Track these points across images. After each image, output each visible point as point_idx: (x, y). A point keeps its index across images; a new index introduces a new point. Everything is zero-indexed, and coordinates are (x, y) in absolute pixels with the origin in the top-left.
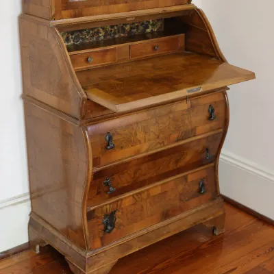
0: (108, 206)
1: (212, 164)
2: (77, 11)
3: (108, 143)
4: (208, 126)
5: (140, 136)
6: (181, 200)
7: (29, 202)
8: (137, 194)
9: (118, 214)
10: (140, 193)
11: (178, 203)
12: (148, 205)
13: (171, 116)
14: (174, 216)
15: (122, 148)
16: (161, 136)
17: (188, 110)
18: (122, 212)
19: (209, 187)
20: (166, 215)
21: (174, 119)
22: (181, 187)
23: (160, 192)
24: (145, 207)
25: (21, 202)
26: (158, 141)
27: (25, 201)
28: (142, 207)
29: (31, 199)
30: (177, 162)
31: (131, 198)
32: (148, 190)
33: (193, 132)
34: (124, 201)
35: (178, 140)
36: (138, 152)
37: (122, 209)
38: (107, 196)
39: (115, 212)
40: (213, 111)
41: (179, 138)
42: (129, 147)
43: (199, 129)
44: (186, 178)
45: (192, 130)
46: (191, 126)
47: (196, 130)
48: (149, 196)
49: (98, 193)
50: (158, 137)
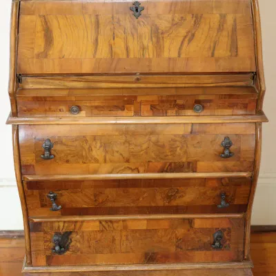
0: (61, 224)
5: (97, 153)
6: (177, 247)
8: (106, 221)
9: (74, 237)
11: (173, 249)
12: (124, 238)
14: (164, 262)
15: (68, 161)
16: (132, 160)
18: (82, 237)
20: (150, 258)
21: (156, 143)
23: (145, 228)
24: (118, 238)
26: (126, 165)
28: (114, 240)
31: (98, 223)
32: (124, 221)
35: (162, 171)
37: (83, 232)
39: (71, 233)
40: (229, 145)
41: (165, 169)
42: (78, 163)
43: (200, 164)
44: (190, 221)
45: (189, 163)
46: (187, 158)
47: (196, 164)
48: (125, 228)
49: (43, 206)
50: (128, 161)
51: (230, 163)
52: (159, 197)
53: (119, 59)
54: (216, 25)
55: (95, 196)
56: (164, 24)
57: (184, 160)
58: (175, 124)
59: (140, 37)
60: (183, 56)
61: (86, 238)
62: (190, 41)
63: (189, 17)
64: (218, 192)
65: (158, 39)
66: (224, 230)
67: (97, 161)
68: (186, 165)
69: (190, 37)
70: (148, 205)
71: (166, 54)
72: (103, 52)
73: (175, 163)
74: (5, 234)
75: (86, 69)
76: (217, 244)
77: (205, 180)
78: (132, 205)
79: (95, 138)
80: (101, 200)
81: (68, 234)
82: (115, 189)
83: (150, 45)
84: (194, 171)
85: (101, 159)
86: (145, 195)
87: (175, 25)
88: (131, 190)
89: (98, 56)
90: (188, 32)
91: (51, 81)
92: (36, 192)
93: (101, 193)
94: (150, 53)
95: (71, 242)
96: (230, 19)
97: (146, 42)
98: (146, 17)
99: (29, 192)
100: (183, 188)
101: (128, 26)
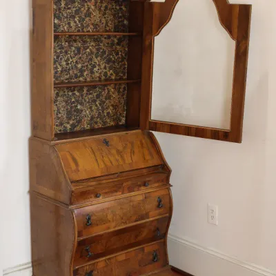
0: (88, 267)
1: (162, 240)
3: (88, 221)
4: (157, 211)
5: (110, 217)
6: (139, 265)
7: (31, 269)
9: (94, 273)
10: (109, 259)
11: (138, 268)
12: (116, 267)
13: (131, 204)
15: (97, 225)
16: (124, 218)
17: (143, 200)
19: (160, 256)
21: (133, 206)
22: (140, 256)
25: (25, 268)
26: (122, 221)
27: (28, 268)
29: (33, 266)
30: (136, 237)
31: (104, 262)
32: (116, 257)
33: (147, 215)
34: (99, 264)
35: (136, 221)
36: (109, 228)
37: (98, 269)
38: (87, 259)
40: (160, 201)
41: (137, 219)
43: (151, 213)
44: (143, 249)
47: (149, 214)
48: (116, 261)
49: (81, 257)
50: (122, 218)
51: (161, 210)
54: (140, 145)
56: (120, 148)
57: (144, 212)
58: (138, 195)
59: (113, 155)
60: (134, 161)
61: (100, 272)
63: (128, 143)
65: (121, 155)
66: (157, 250)
67: (109, 221)
69: (133, 152)
71: (127, 162)
72: (102, 166)
75: (98, 174)
77: (152, 221)
79: (108, 209)
80: (108, 246)
81: (91, 272)
83: (119, 158)
85: (111, 220)
86: (127, 237)
87: (124, 148)
89: (100, 167)
91: (82, 184)
93: (109, 241)
94: (121, 162)
96: (144, 142)
97: (117, 157)
98: (111, 145)
100: (143, 229)
101: (106, 151)
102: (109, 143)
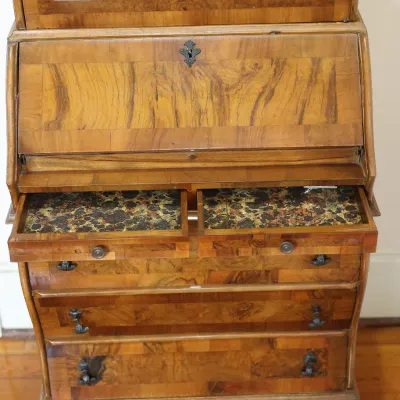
0: (91, 347)
2: (72, 18)
4: (310, 272)
6: (253, 373)
8: (154, 343)
9: (108, 362)
10: (159, 343)
11: (247, 377)
12: (178, 364)
14: (234, 394)
15: (95, 272)
16: (186, 269)
18: (120, 362)
19: (328, 368)
20: (215, 389)
22: (258, 354)
23: (207, 349)
24: (169, 363)
26: (178, 275)
28: (164, 365)
30: (241, 314)
31: (141, 345)
32: (177, 342)
35: (229, 282)
37: (121, 357)
39: (104, 357)
41: (234, 279)
42: (111, 273)
43: (283, 274)
44: (271, 342)
45: (267, 272)
46: (264, 265)
47: (277, 274)
48: (180, 350)
49: (63, 325)
50: (180, 270)
52: (225, 313)
53: (165, 130)
54: (307, 76)
55: (136, 312)
56: (229, 76)
57: (260, 267)
59: (195, 95)
60: (257, 123)
61: (125, 363)
62: (268, 100)
63: (266, 64)
64: (309, 306)
65: (221, 97)
66: (319, 351)
67: (136, 271)
68: (263, 273)
69: (268, 94)
70: (211, 322)
71: (232, 122)
72: (142, 119)
73: (247, 272)
74: (15, 333)
76: (309, 371)
77: (290, 292)
78: (188, 322)
80: (144, 318)
81: (100, 359)
82: (163, 305)
83: (210, 106)
84: (275, 282)
86: (207, 311)
87: (246, 76)
88: (186, 305)
89: (134, 125)
90: (264, 88)
91: (68, 161)
92: (53, 310)
93: (145, 310)
94: (210, 120)
95: (105, 368)
96: (326, 66)
97: (204, 103)
98: (204, 64)
99: (43, 309)
100: (260, 302)
101: (178, 79)
102: (200, 57)
